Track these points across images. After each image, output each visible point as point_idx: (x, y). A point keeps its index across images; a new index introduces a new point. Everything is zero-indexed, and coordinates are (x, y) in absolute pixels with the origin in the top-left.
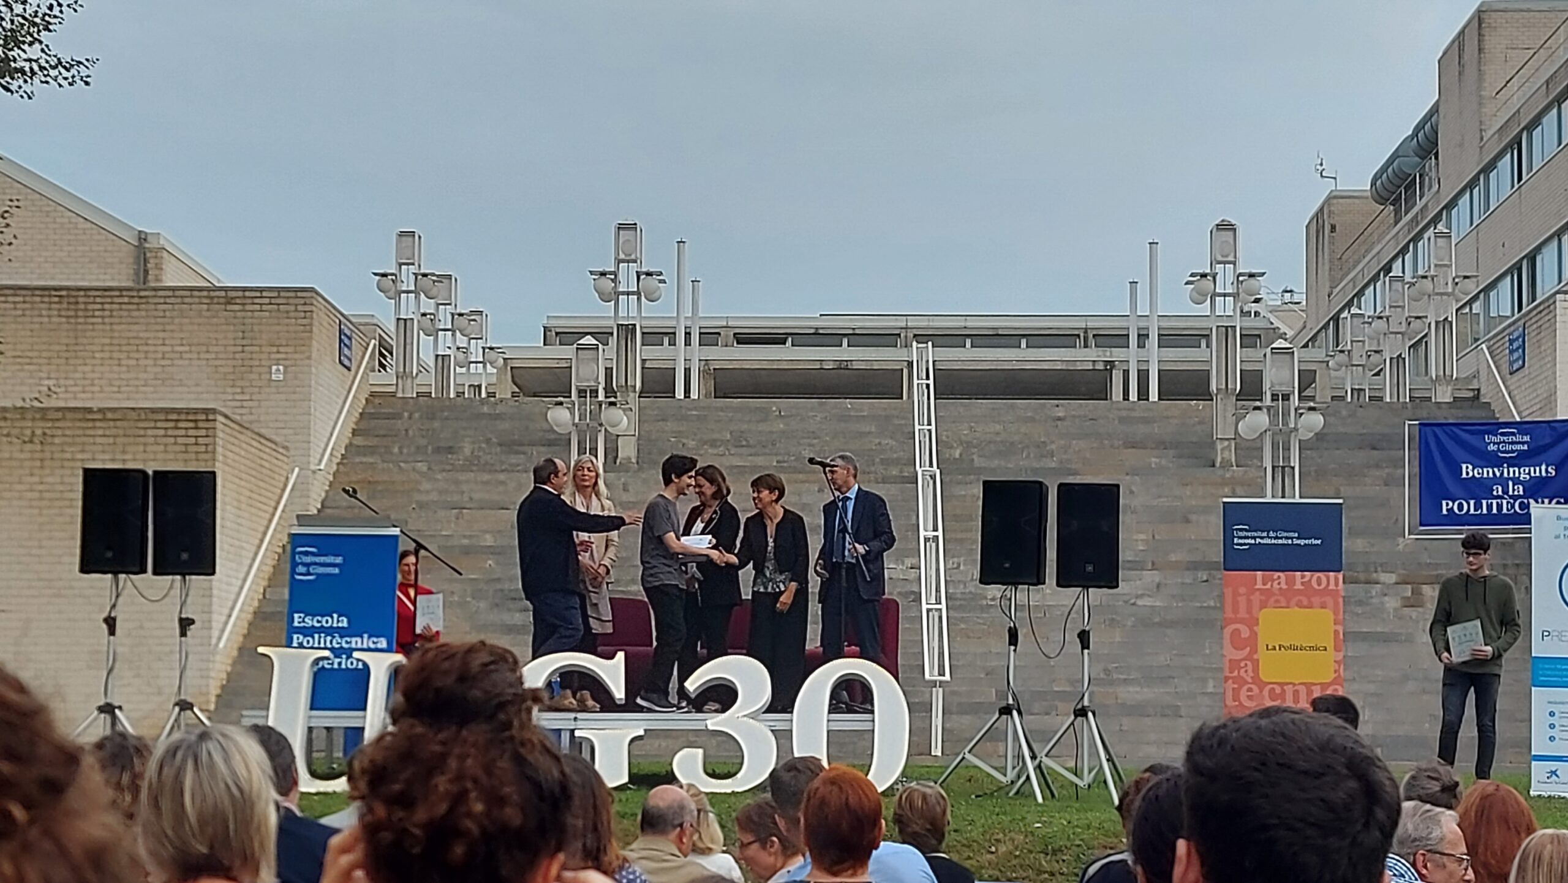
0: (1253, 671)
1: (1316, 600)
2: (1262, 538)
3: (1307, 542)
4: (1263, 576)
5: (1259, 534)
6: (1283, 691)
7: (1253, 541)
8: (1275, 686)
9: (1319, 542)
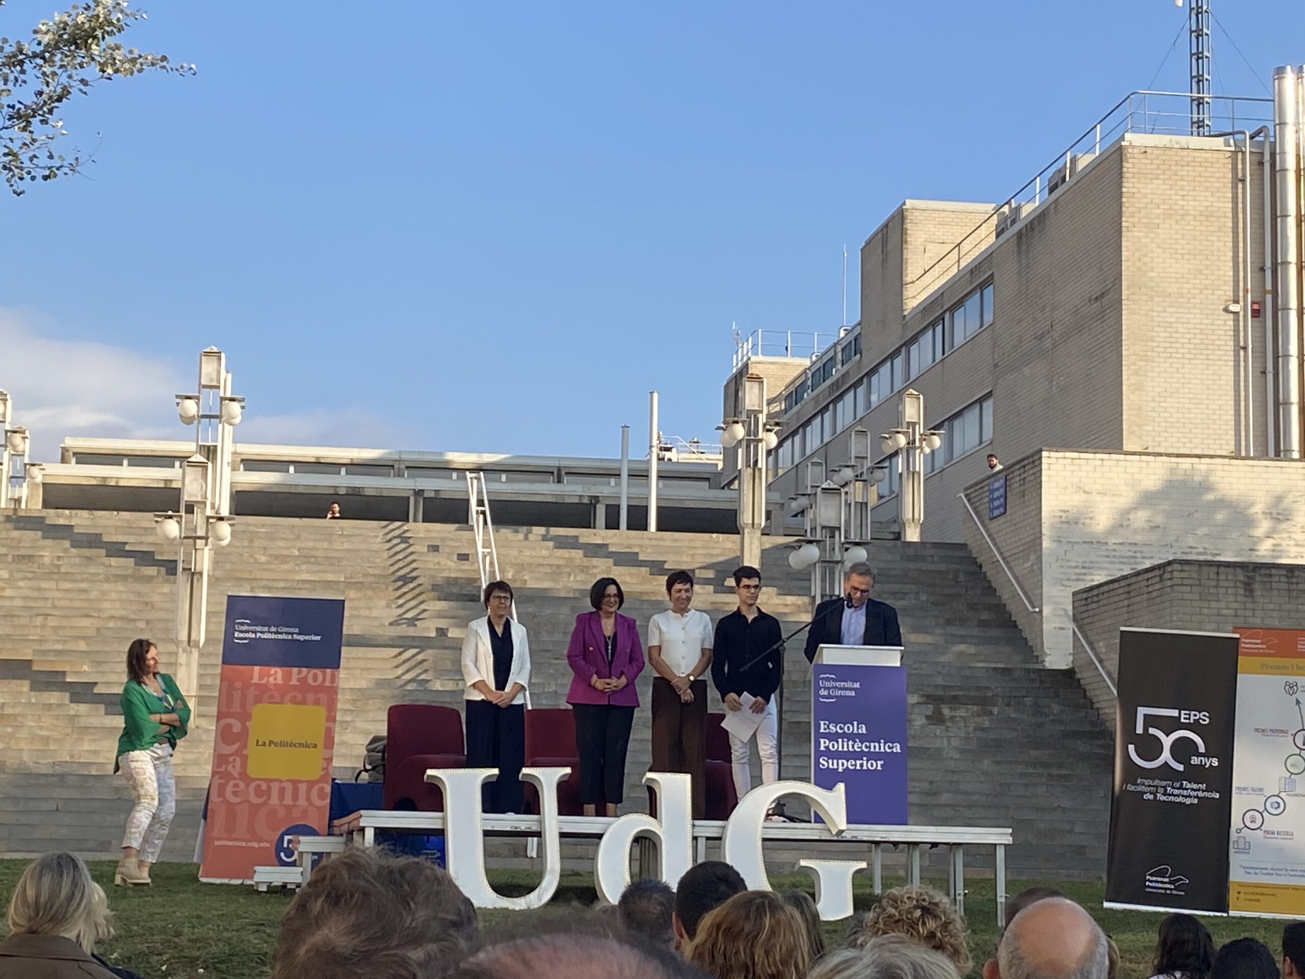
0: (241, 767)
1: (310, 696)
2: (262, 632)
3: (307, 638)
4: (260, 670)
5: (259, 628)
6: (269, 787)
7: (253, 636)
8: (260, 782)
9: (319, 638)
